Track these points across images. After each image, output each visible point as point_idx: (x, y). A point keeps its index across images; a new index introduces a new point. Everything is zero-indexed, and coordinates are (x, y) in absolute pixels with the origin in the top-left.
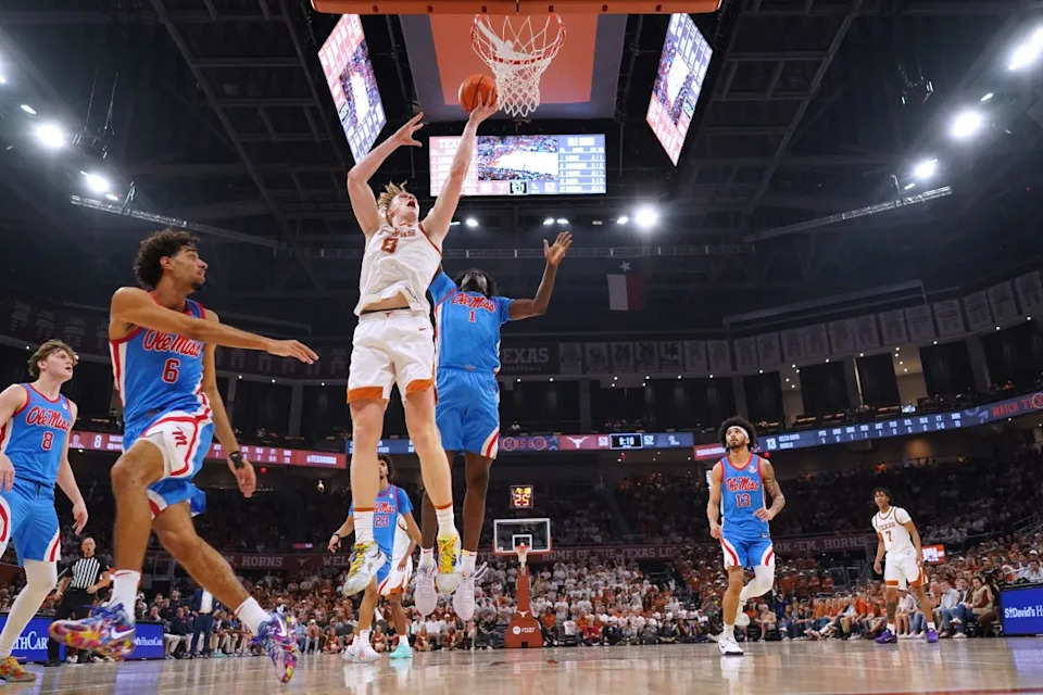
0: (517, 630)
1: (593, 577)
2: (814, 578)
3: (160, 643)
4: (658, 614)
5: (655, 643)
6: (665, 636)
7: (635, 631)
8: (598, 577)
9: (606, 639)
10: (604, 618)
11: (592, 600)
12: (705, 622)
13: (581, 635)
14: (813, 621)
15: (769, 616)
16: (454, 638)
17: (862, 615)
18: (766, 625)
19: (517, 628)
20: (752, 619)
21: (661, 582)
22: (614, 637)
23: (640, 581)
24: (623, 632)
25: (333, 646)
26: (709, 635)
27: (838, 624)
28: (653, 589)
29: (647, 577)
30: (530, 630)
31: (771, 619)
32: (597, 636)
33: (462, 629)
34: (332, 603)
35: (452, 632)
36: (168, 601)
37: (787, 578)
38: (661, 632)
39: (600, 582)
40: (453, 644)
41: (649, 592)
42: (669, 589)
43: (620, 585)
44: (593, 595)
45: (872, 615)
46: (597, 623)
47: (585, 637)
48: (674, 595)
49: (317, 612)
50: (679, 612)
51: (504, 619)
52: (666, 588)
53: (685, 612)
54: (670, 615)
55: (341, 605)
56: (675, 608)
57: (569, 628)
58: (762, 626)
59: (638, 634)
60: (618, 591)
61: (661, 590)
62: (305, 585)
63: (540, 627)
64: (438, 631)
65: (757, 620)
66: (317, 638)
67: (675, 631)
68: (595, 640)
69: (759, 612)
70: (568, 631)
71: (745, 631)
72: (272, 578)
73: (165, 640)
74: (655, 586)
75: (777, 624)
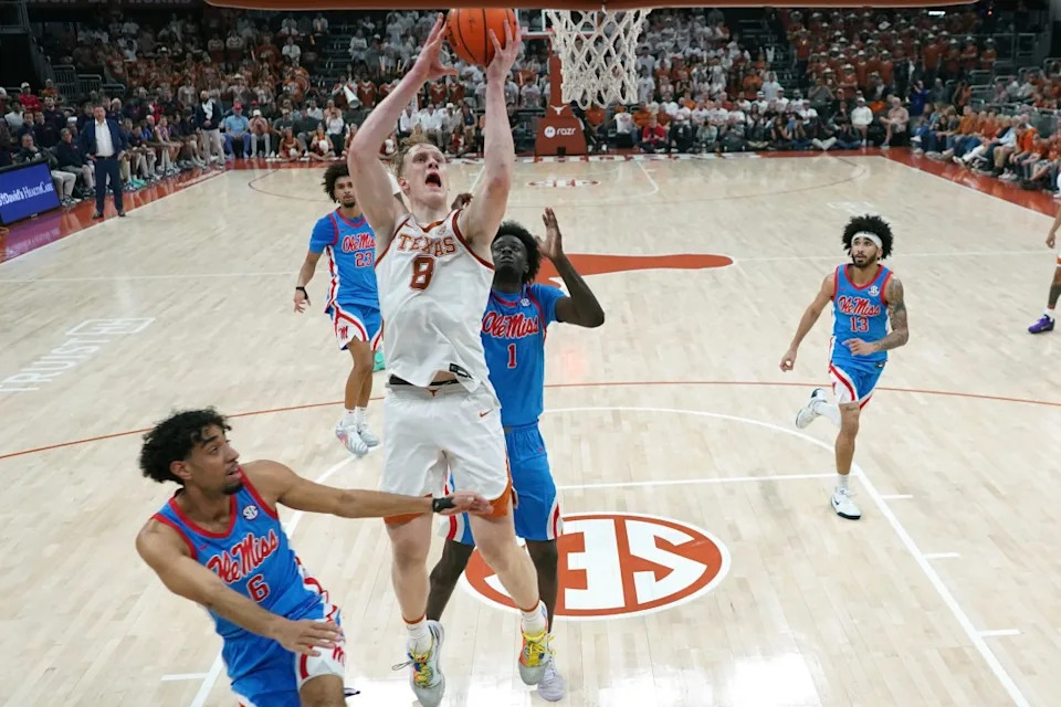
0: (550, 132)
1: (657, 35)
2: (970, 48)
3: (49, 188)
4: (747, 104)
5: (740, 150)
6: (755, 140)
7: (715, 133)
8: (665, 37)
9: (674, 143)
10: (671, 108)
11: (655, 74)
12: (811, 119)
13: (640, 134)
14: (958, 138)
15: (899, 114)
16: (462, 140)
17: (1025, 152)
18: (894, 127)
19: (550, 128)
20: (876, 115)
21: (753, 47)
22: (684, 141)
23: (723, 43)
24: (698, 134)
25: (293, 151)
26: (816, 141)
27: (990, 155)
28: (742, 59)
29: (736, 37)
30: (569, 132)
31: (902, 118)
32: (662, 139)
33: (471, 123)
34: (278, 72)
35: (459, 131)
36: (41, 117)
37: (932, 46)
38: (750, 133)
39: (668, 44)
40: (461, 149)
41: (737, 62)
42: (766, 60)
43: (697, 51)
44: (657, 66)
45: (1037, 155)
46: (664, 117)
47: (644, 140)
48: (772, 68)
49: (260, 92)
50: (778, 101)
51: (530, 101)
52: (761, 57)
53: (785, 101)
54: (764, 105)
55: (293, 79)
56: (771, 93)
57: (623, 123)
58: (889, 128)
59: (719, 138)
60: (694, 60)
61: (754, 57)
62: (233, 42)
63: (583, 128)
64: (438, 127)
65: (882, 119)
66: (267, 136)
67: (769, 131)
68: (659, 145)
69: (888, 107)
70: (621, 128)
71: (864, 133)
72: (179, 24)
73: (55, 182)
74: (747, 54)
75: (908, 125)
